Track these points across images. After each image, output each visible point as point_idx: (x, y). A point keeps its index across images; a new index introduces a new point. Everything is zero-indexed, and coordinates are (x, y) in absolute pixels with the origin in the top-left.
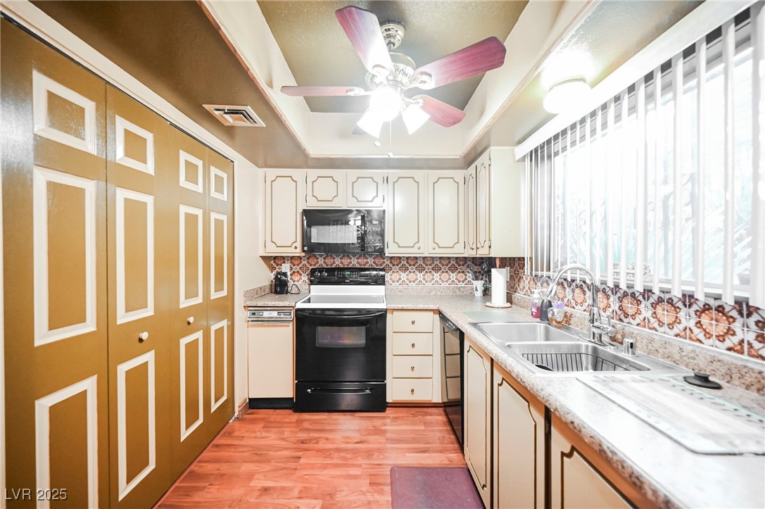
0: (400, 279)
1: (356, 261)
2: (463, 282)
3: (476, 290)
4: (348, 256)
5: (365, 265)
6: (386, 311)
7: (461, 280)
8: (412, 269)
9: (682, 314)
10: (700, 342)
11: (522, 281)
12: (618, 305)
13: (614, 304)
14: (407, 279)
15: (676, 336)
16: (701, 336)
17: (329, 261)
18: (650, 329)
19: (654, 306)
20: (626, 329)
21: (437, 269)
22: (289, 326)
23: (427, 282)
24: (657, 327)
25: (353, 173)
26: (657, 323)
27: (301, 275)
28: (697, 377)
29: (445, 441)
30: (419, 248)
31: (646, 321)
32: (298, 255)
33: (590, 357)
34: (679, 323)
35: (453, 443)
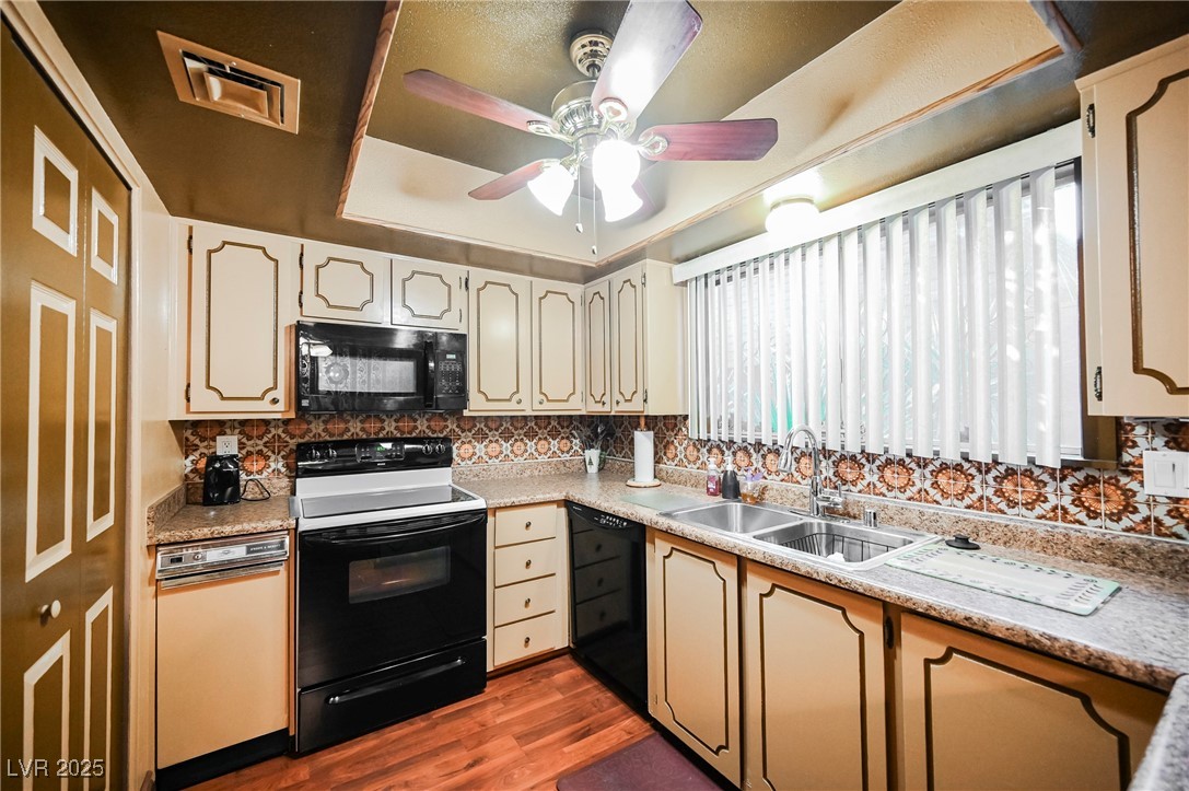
0: (474, 454)
1: (394, 424)
2: (568, 452)
3: (591, 463)
4: (377, 417)
5: (410, 433)
6: (484, 512)
7: (566, 449)
8: (494, 436)
9: (916, 475)
10: (938, 503)
11: (672, 447)
12: (832, 471)
13: (827, 469)
14: (487, 453)
15: (909, 499)
16: (938, 497)
17: (337, 426)
18: (877, 494)
19: (881, 468)
20: (849, 497)
21: (531, 435)
22: (277, 573)
23: (516, 456)
24: (885, 491)
25: (405, 263)
26: (885, 488)
27: (267, 458)
28: (957, 538)
29: (605, 706)
30: (519, 402)
31: (871, 486)
32: (279, 416)
33: (824, 536)
34: (912, 486)
35: (616, 705)
